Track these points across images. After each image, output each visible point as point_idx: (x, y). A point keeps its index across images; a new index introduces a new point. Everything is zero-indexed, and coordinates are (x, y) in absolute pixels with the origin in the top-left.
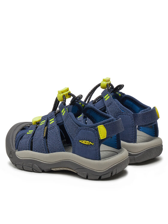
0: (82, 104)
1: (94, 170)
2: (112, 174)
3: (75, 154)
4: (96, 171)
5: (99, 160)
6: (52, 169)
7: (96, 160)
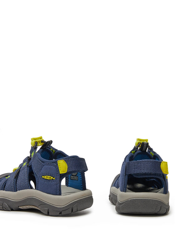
0: (53, 150)
1: (54, 206)
2: (72, 211)
3: (38, 190)
4: (56, 206)
5: (59, 195)
6: (19, 207)
7: (57, 195)
